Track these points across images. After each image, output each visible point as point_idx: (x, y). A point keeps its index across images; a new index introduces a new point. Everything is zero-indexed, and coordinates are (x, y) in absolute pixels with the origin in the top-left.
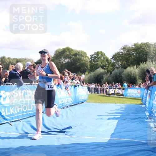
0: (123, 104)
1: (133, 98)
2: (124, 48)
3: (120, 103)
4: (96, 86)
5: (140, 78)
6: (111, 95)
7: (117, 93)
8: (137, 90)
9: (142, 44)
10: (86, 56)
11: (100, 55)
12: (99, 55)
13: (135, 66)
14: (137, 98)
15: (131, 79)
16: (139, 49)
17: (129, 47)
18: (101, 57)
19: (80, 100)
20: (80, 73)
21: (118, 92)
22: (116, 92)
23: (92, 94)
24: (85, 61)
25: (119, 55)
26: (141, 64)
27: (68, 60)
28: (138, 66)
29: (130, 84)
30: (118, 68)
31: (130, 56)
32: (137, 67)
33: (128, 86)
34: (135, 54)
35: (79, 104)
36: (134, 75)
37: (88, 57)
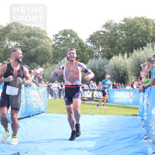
0: (104, 116)
1: (122, 105)
2: (107, 26)
3: (101, 114)
4: (62, 86)
5: (133, 73)
6: (86, 100)
7: (97, 98)
8: (128, 93)
9: (136, 18)
10: (46, 37)
11: (69, 35)
12: (66, 36)
13: (126, 55)
14: (127, 105)
15: (119, 74)
16: (131, 26)
17: (116, 24)
18: (71, 39)
19: (36, 109)
20: (36, 64)
21: (97, 95)
22: (94, 97)
23: (56, 99)
24: (44, 44)
25: (99, 35)
26: (135, 50)
27: (16, 43)
28: (130, 54)
29: (117, 84)
30: (97, 57)
31: (117, 38)
32: (128, 56)
33: (114, 87)
34: (124, 35)
35: (33, 115)
36: (123, 68)
37: (49, 39)
